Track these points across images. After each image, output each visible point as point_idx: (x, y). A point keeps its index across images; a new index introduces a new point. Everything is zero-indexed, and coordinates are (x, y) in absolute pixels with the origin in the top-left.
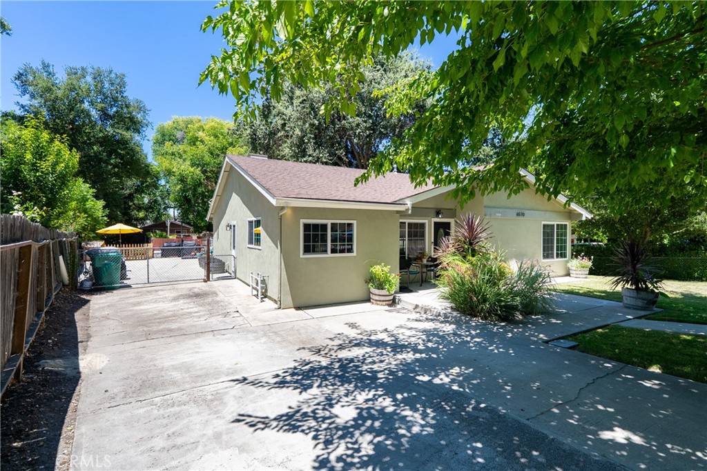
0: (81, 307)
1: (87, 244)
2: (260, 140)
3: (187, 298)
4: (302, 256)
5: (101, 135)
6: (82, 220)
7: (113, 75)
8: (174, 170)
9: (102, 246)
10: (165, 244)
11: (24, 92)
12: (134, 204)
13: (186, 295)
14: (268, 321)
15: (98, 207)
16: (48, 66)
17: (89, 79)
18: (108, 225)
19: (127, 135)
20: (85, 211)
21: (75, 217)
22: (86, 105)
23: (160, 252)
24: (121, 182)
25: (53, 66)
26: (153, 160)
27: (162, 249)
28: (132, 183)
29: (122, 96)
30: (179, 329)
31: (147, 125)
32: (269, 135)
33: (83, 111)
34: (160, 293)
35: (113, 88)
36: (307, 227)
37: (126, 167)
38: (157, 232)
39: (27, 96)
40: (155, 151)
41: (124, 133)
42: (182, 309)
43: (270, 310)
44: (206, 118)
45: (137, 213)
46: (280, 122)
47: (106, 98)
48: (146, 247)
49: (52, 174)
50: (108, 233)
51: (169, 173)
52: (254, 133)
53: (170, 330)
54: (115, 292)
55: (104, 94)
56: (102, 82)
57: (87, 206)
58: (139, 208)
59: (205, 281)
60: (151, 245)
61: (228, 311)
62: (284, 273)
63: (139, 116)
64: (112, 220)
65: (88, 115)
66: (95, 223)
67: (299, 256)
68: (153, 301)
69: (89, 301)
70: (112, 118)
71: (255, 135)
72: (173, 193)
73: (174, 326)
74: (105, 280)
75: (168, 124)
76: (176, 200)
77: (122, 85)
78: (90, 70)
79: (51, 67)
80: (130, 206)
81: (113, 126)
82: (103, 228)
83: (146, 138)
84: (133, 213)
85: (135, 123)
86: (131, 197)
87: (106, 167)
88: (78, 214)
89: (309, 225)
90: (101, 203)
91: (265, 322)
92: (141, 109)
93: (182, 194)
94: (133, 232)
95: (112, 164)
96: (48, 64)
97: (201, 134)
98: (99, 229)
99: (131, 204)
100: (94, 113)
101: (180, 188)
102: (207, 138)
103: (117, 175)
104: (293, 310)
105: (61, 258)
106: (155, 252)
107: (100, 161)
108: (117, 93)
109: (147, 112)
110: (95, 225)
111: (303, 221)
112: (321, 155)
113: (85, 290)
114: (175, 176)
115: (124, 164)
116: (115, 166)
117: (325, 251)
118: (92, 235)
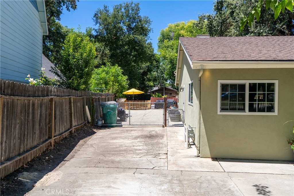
0: (87, 137)
1: (118, 100)
2: (215, 27)
3: (143, 138)
4: (219, 113)
5: (127, 39)
6: (116, 87)
7: (133, 5)
8: (167, 56)
9: (125, 101)
10: (157, 101)
11: (97, 23)
12: (147, 78)
13: (145, 135)
14: (183, 167)
15: (124, 79)
16: (106, 7)
17: (123, 10)
18: (129, 89)
19: (140, 37)
20: (118, 82)
21: (113, 85)
22: (121, 25)
23: (154, 105)
24: (138, 65)
25: (108, 6)
26: (157, 52)
27: (155, 104)
28: (145, 65)
29: (138, 16)
30: (119, 162)
31: (150, 31)
32: (221, 23)
33: (119, 28)
34: (133, 132)
35: (133, 12)
36: (224, 87)
37: (140, 56)
38: (157, 93)
39: (98, 25)
40: (159, 47)
41: (138, 37)
42: (134, 146)
43: (191, 157)
44: (187, 21)
45: (148, 83)
46: (229, 11)
47: (130, 18)
48: (148, 102)
49: (81, 60)
50: (128, 94)
51: (165, 58)
52: (211, 23)
53: (113, 162)
54: (112, 129)
55: (129, 17)
56: (128, 11)
57: (119, 79)
58: (149, 80)
59: (163, 127)
60: (149, 102)
61: (160, 152)
62: (203, 127)
63: (146, 26)
64: (131, 87)
65: (122, 30)
66: (123, 88)
67: (217, 113)
68: (124, 137)
69: (96, 133)
70: (133, 29)
71: (211, 25)
72: (167, 70)
73: (117, 159)
74: (108, 121)
75: (166, 29)
76: (168, 74)
77: (138, 10)
78: (123, 5)
79: (108, 7)
80: (145, 79)
81: (133, 34)
82: (126, 91)
83: (150, 38)
84: (146, 83)
85: (143, 30)
86: (145, 73)
87: (130, 57)
88: (115, 84)
89: (227, 85)
90: (125, 78)
91: (181, 167)
92: (147, 22)
93: (171, 70)
94: (140, 93)
95: (132, 55)
96: (106, 6)
97: (182, 32)
98: (124, 92)
99: (145, 78)
100: (125, 28)
101: (170, 67)
102: (186, 34)
103: (135, 61)
104: (210, 160)
105: (87, 107)
106: (152, 105)
107: (127, 53)
108: (135, 15)
109: (150, 23)
110: (122, 90)
111: (220, 82)
112: (261, 31)
113: (99, 126)
114: (167, 60)
115: (139, 54)
116: (134, 56)
117: (243, 110)
118: (121, 95)
